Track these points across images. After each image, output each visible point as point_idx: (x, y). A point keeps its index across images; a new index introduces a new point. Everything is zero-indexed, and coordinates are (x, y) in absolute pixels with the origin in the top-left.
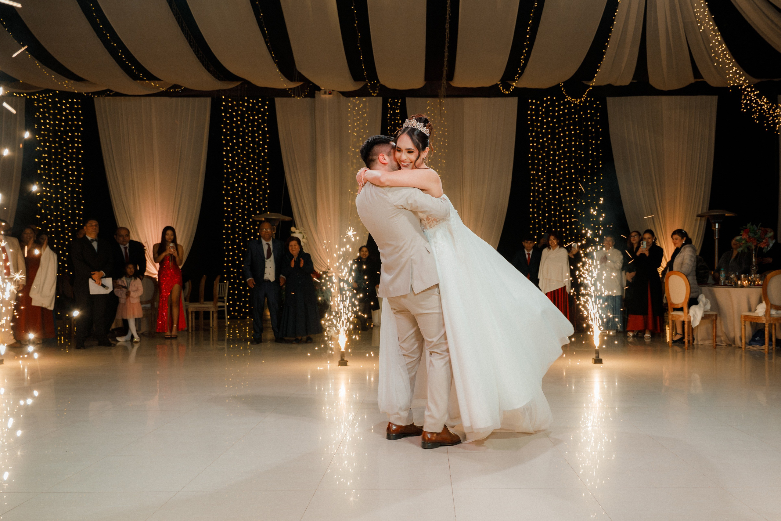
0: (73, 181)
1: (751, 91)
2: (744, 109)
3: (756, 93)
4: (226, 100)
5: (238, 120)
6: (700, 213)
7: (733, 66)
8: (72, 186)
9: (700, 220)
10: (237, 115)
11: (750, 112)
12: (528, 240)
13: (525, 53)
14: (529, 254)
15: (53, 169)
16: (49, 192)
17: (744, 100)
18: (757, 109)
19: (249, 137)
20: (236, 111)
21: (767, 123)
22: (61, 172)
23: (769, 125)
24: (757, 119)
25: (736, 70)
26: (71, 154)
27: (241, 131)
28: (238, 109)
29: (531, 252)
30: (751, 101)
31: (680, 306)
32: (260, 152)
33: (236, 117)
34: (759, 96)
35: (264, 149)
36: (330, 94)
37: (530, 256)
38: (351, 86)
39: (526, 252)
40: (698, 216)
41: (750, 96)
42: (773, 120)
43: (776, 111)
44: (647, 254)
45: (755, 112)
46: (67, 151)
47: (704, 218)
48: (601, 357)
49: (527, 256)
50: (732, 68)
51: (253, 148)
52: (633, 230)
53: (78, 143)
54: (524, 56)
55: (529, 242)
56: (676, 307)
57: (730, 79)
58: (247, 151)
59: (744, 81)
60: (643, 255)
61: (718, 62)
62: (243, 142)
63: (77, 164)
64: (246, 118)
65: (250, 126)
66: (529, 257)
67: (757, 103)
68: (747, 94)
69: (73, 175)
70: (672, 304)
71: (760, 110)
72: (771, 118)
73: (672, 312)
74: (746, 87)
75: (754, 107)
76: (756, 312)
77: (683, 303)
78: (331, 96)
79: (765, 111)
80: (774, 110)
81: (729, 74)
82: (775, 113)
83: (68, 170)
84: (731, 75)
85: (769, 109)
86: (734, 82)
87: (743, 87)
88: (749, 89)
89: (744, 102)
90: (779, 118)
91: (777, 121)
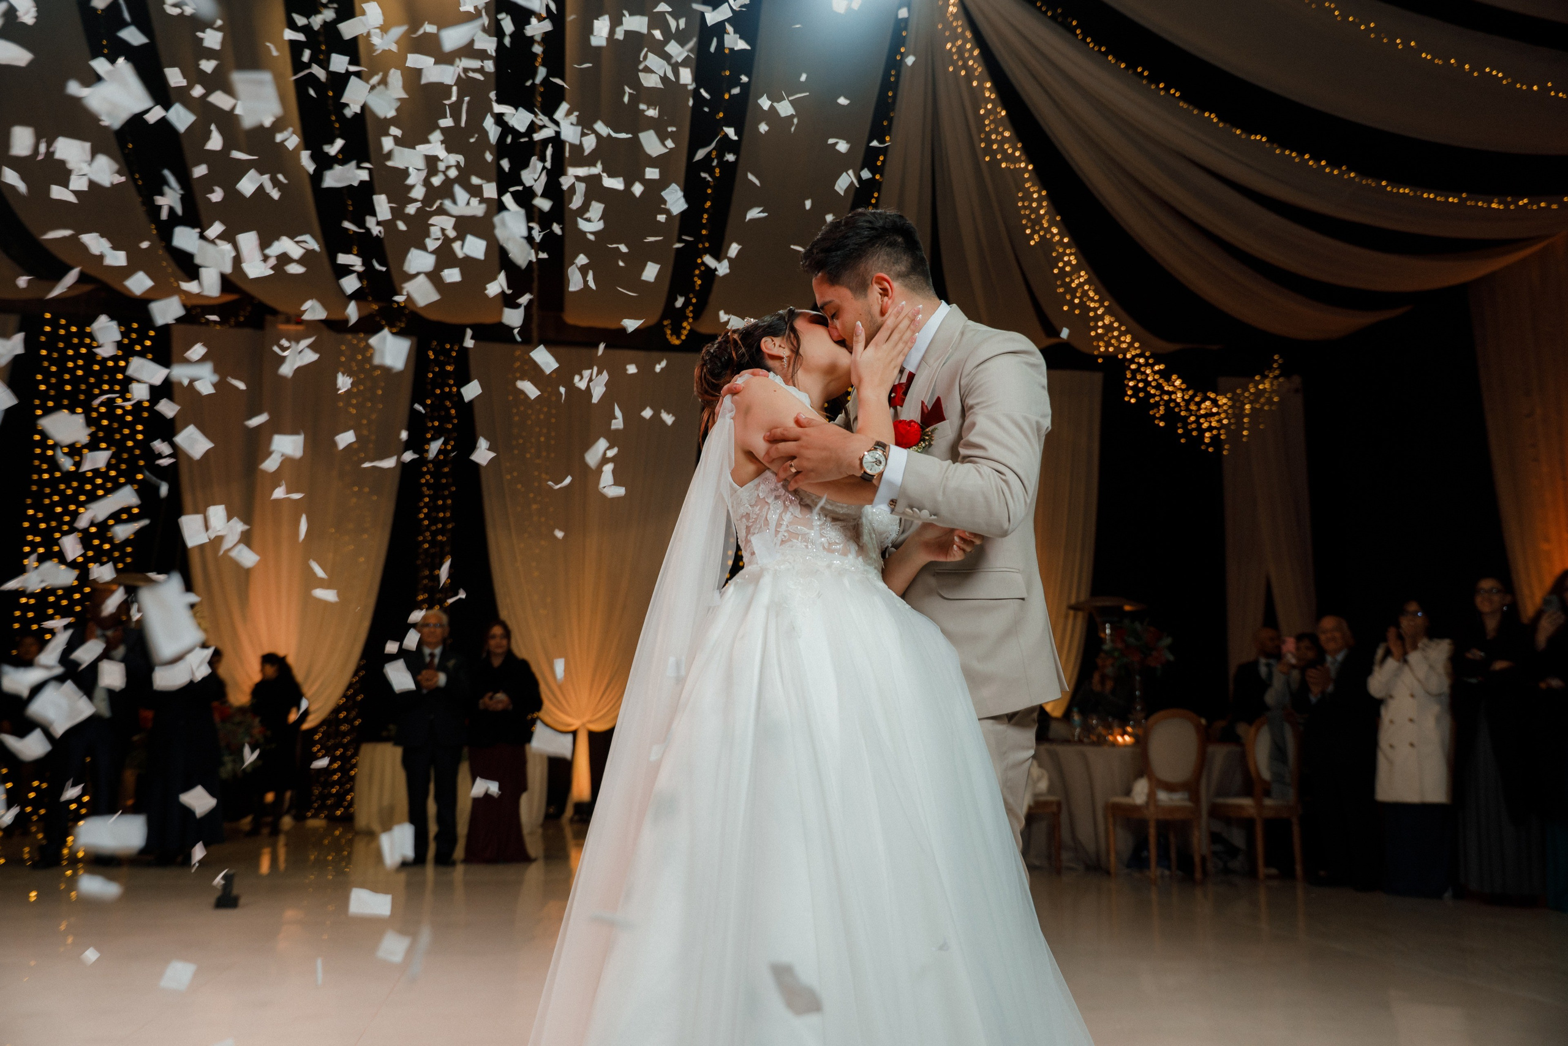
1: (1147, 364)
2: (1131, 397)
3: (1156, 368)
4: (53, 323)
5: (76, 367)
7: (1104, 314)
10: (78, 355)
11: (1145, 404)
17: (1131, 380)
18: (1162, 399)
20: (76, 348)
21: (1184, 427)
23: (1187, 433)
24: (1161, 419)
25: (1111, 323)
27: (83, 392)
28: (81, 344)
30: (1147, 383)
32: (126, 438)
33: (74, 359)
34: (1166, 375)
35: (134, 432)
40: (1071, 607)
41: (1144, 373)
42: (1197, 421)
43: (1203, 406)
45: (1157, 405)
50: (1101, 318)
51: (108, 429)
57: (1099, 337)
59: (1131, 345)
61: (1071, 303)
64: (98, 363)
65: (105, 382)
67: (1159, 387)
68: (1138, 370)
71: (1167, 403)
72: (1192, 418)
74: (1134, 357)
75: (1154, 396)
79: (1178, 405)
80: (1198, 404)
81: (1096, 328)
82: (1199, 409)
84: (1100, 331)
85: (1188, 402)
86: (1108, 344)
87: (1129, 356)
88: (1142, 361)
89: (1131, 384)
90: (1212, 419)
91: (1205, 425)
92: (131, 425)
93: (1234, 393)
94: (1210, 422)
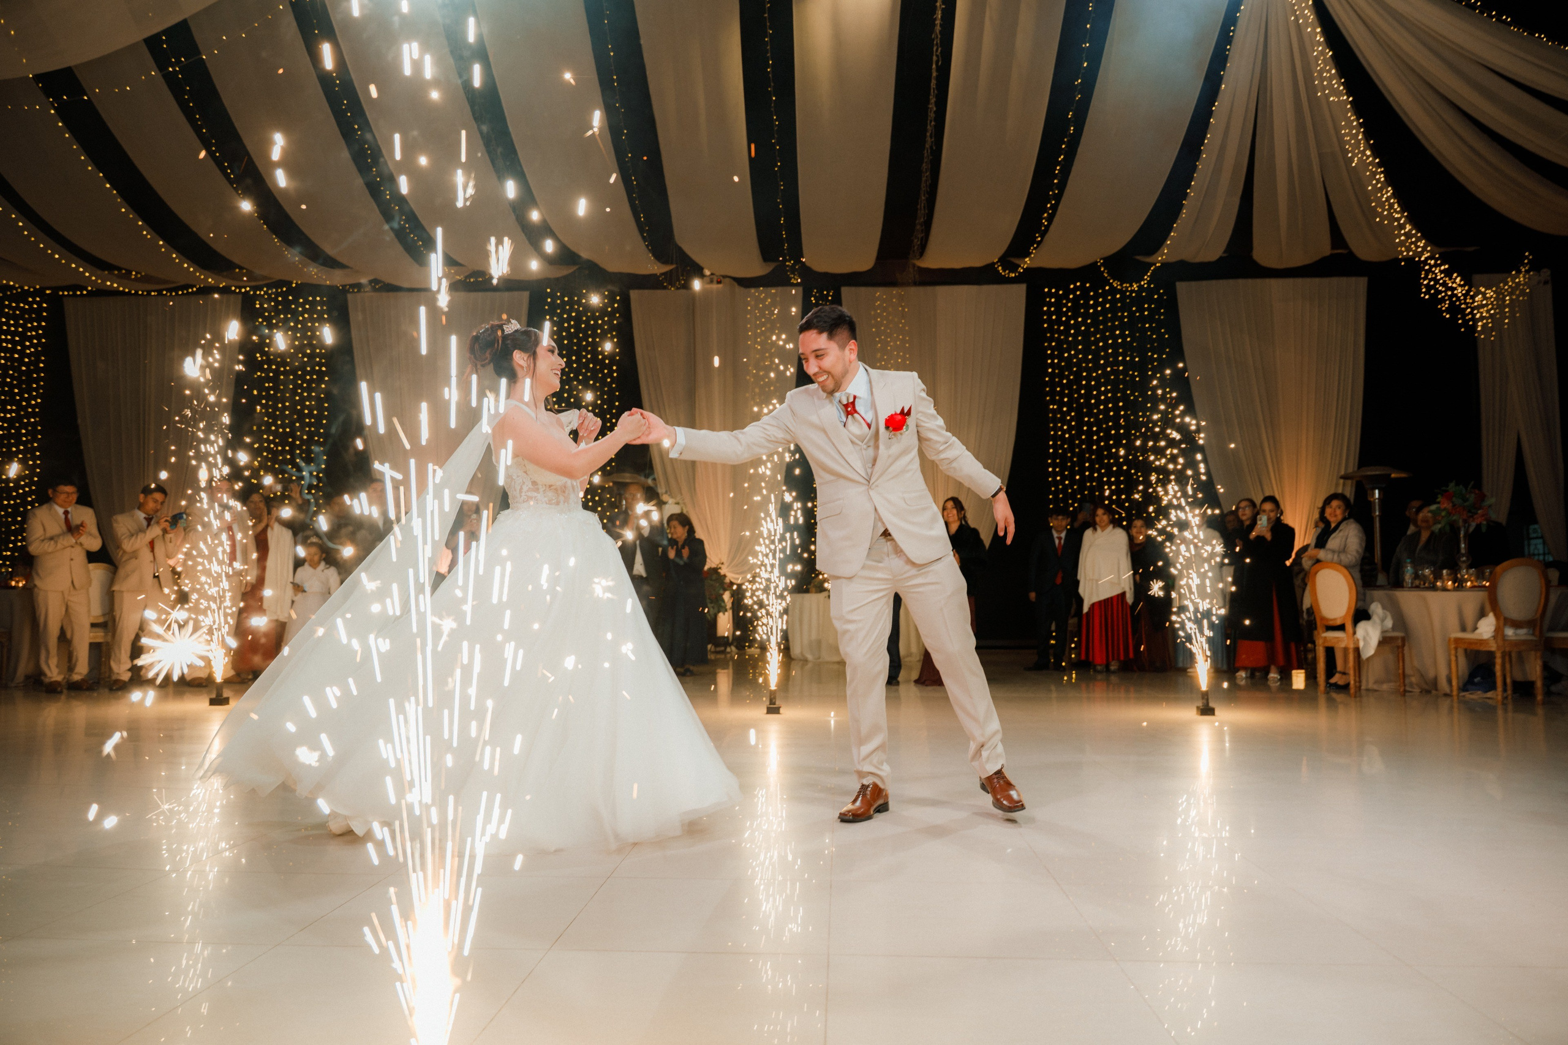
0: (310, 425)
1: (1436, 265)
2: (1425, 293)
3: (1442, 268)
4: (552, 295)
5: (570, 326)
6: (1342, 473)
7: (1404, 224)
8: (309, 433)
9: (1344, 485)
10: (570, 318)
11: (1435, 300)
12: (1058, 515)
13: (1050, 208)
14: (1060, 538)
15: (280, 405)
16: (273, 442)
17: (1425, 279)
18: (1446, 295)
19: (588, 352)
20: (569, 313)
21: (1463, 318)
22: (293, 410)
23: (1466, 322)
24: (1447, 311)
25: (1410, 230)
26: (309, 382)
27: (575, 344)
28: (572, 309)
29: (1063, 535)
30: (1437, 281)
31: (1339, 622)
32: (605, 376)
33: (568, 320)
34: (1448, 273)
35: (611, 372)
36: (719, 282)
37: (1062, 542)
38: (757, 268)
39: (1055, 535)
40: (1342, 477)
41: (1433, 272)
42: (1471, 313)
43: (1477, 299)
44: (1268, 536)
45: (1443, 300)
46: (302, 378)
47: (1349, 482)
48: (1211, 705)
49: (1057, 541)
50: (1402, 227)
51: (593, 370)
52: (1243, 498)
53: (320, 365)
54: (1049, 214)
55: (1060, 517)
56: (1331, 623)
57: (1402, 243)
58: (584, 375)
59: (1424, 248)
60: (1260, 538)
61: (1380, 215)
62: (578, 361)
63: (318, 398)
64: (584, 322)
65: (590, 336)
66: (1060, 543)
67: (1444, 284)
68: (1430, 270)
69: (310, 415)
70: (1323, 619)
71: (1451, 297)
72: (1469, 310)
73: (1323, 632)
74: (1427, 259)
75: (1441, 292)
76: (1477, 631)
77: (1345, 617)
78: (720, 286)
79: (1458, 299)
80: (1473, 297)
81: (1399, 236)
82: (1474, 302)
83: (304, 407)
84: (1403, 238)
85: (1465, 295)
86: (1408, 249)
87: (1423, 259)
88: (1432, 262)
89: (1425, 282)
90: (1481, 310)
91: (1478, 316)
92: (609, 367)
93: (1498, 287)
94: (1482, 313)
